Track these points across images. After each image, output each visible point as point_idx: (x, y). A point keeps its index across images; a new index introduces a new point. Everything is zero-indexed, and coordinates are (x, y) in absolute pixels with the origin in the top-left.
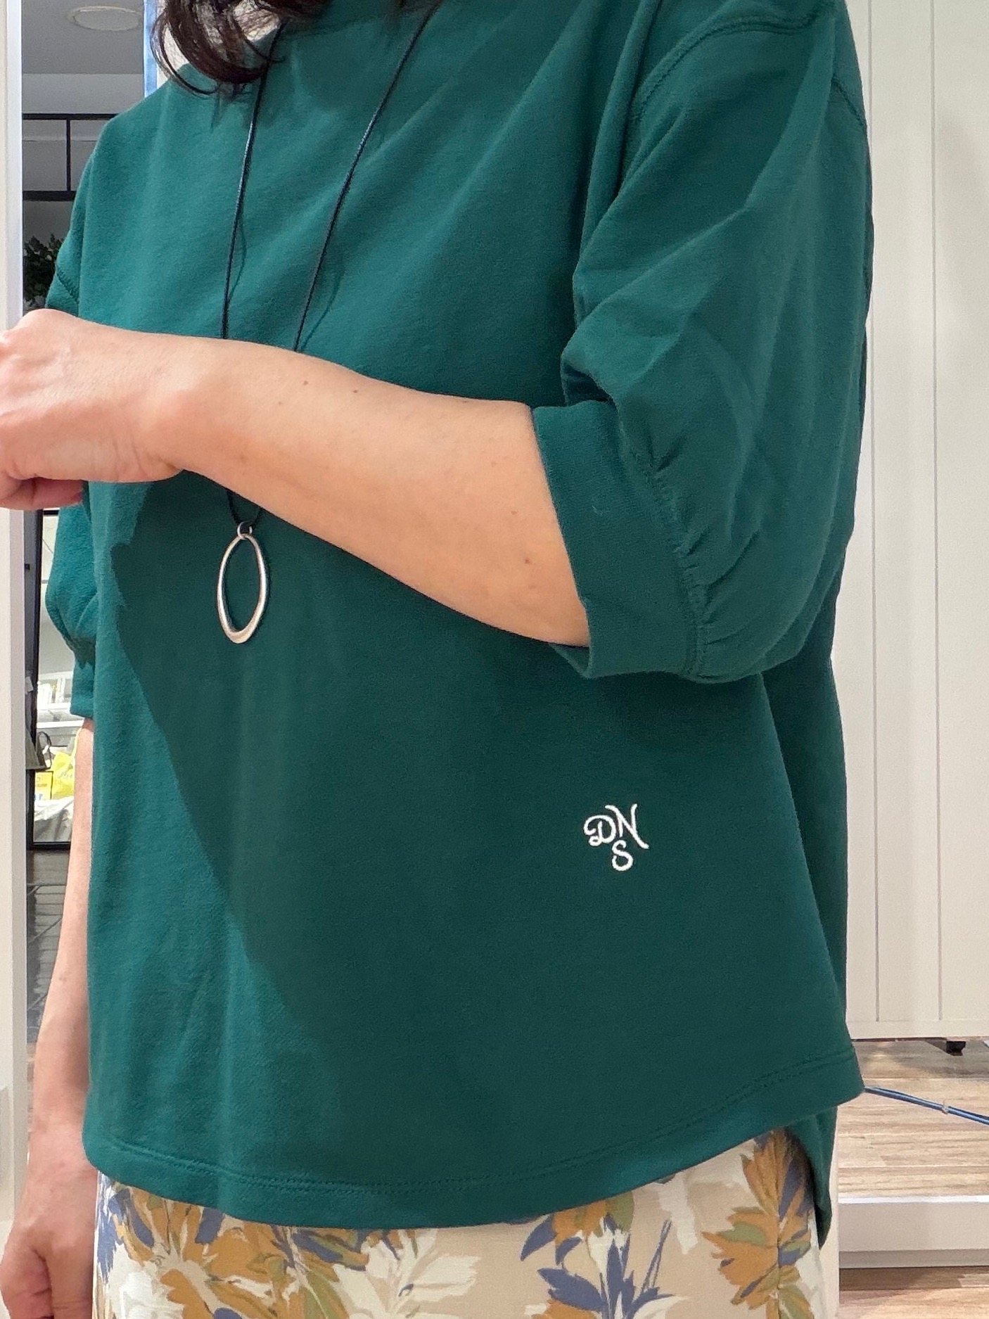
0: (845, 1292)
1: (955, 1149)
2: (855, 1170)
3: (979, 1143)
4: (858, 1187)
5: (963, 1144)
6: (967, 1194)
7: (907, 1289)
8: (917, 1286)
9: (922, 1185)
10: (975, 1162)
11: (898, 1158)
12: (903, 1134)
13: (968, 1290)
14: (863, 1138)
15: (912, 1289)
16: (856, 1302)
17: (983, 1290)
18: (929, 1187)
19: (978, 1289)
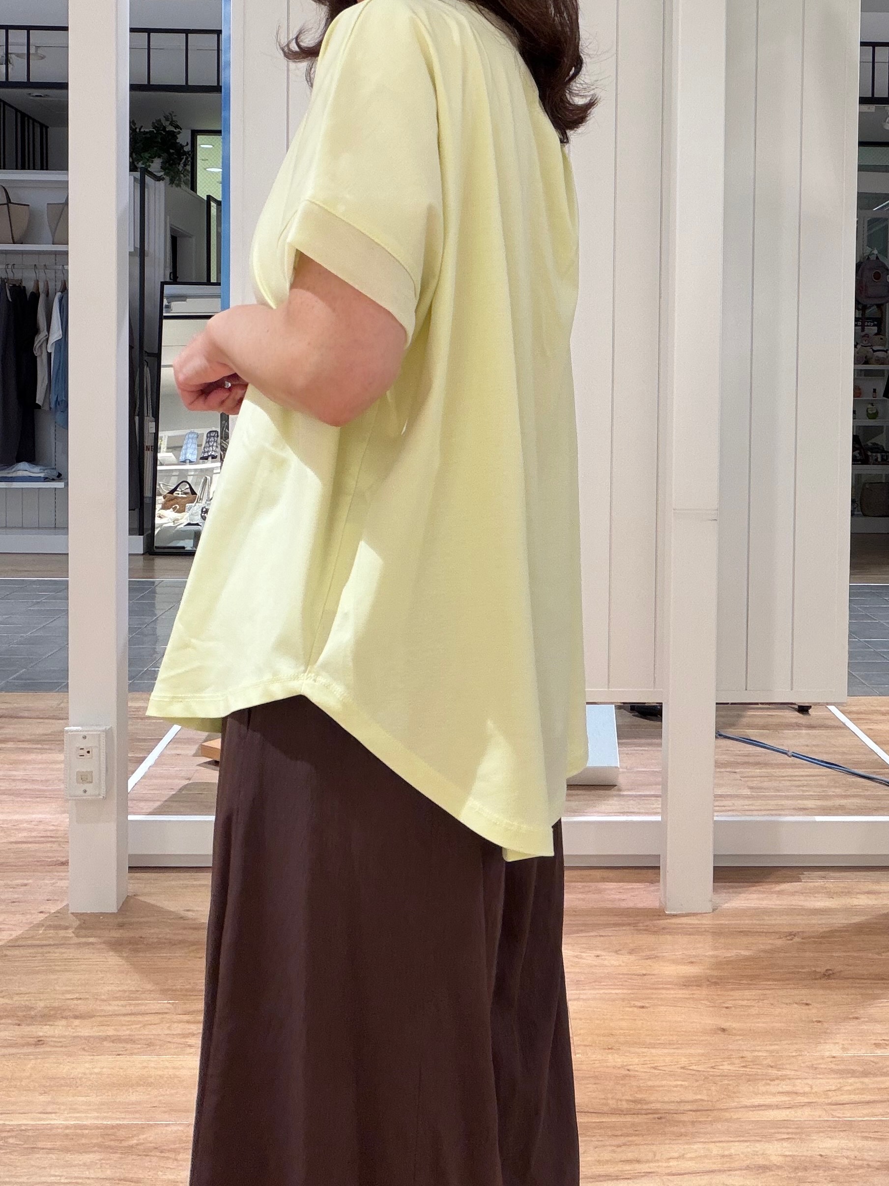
0: (716, 884)
1: (802, 782)
2: (728, 796)
3: (818, 778)
4: (727, 808)
5: (805, 778)
6: (808, 815)
7: (761, 882)
8: (770, 880)
9: (776, 808)
10: (814, 792)
11: (761, 788)
12: (765, 770)
13: (805, 884)
14: (735, 772)
15: (767, 882)
16: (725, 891)
17: (817, 884)
18: (781, 810)
19: (814, 883)
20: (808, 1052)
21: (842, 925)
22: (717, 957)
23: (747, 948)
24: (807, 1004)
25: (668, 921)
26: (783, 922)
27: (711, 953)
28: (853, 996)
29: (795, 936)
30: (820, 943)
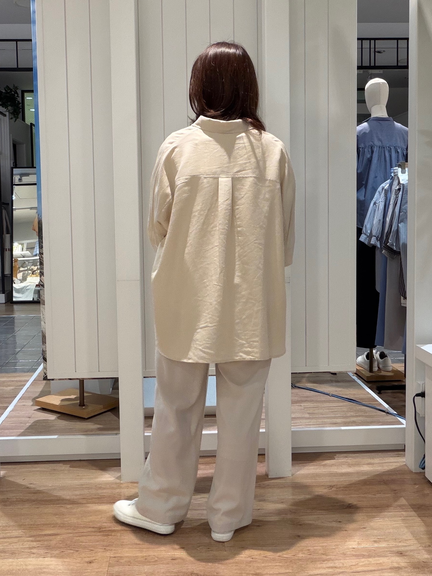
0: (293, 462)
1: (334, 410)
2: (298, 418)
4: (298, 424)
5: (336, 408)
6: (338, 426)
7: (315, 460)
8: (319, 459)
9: (322, 423)
10: (340, 414)
11: (313, 413)
12: (316, 404)
13: (337, 460)
14: (301, 406)
15: (318, 461)
16: (298, 465)
17: (343, 460)
18: (324, 424)
19: (341, 460)
20: (341, 546)
21: (356, 481)
22: (295, 499)
23: (309, 494)
24: (340, 522)
25: (270, 481)
26: (326, 480)
27: (291, 497)
28: (363, 517)
29: (333, 487)
30: (346, 490)
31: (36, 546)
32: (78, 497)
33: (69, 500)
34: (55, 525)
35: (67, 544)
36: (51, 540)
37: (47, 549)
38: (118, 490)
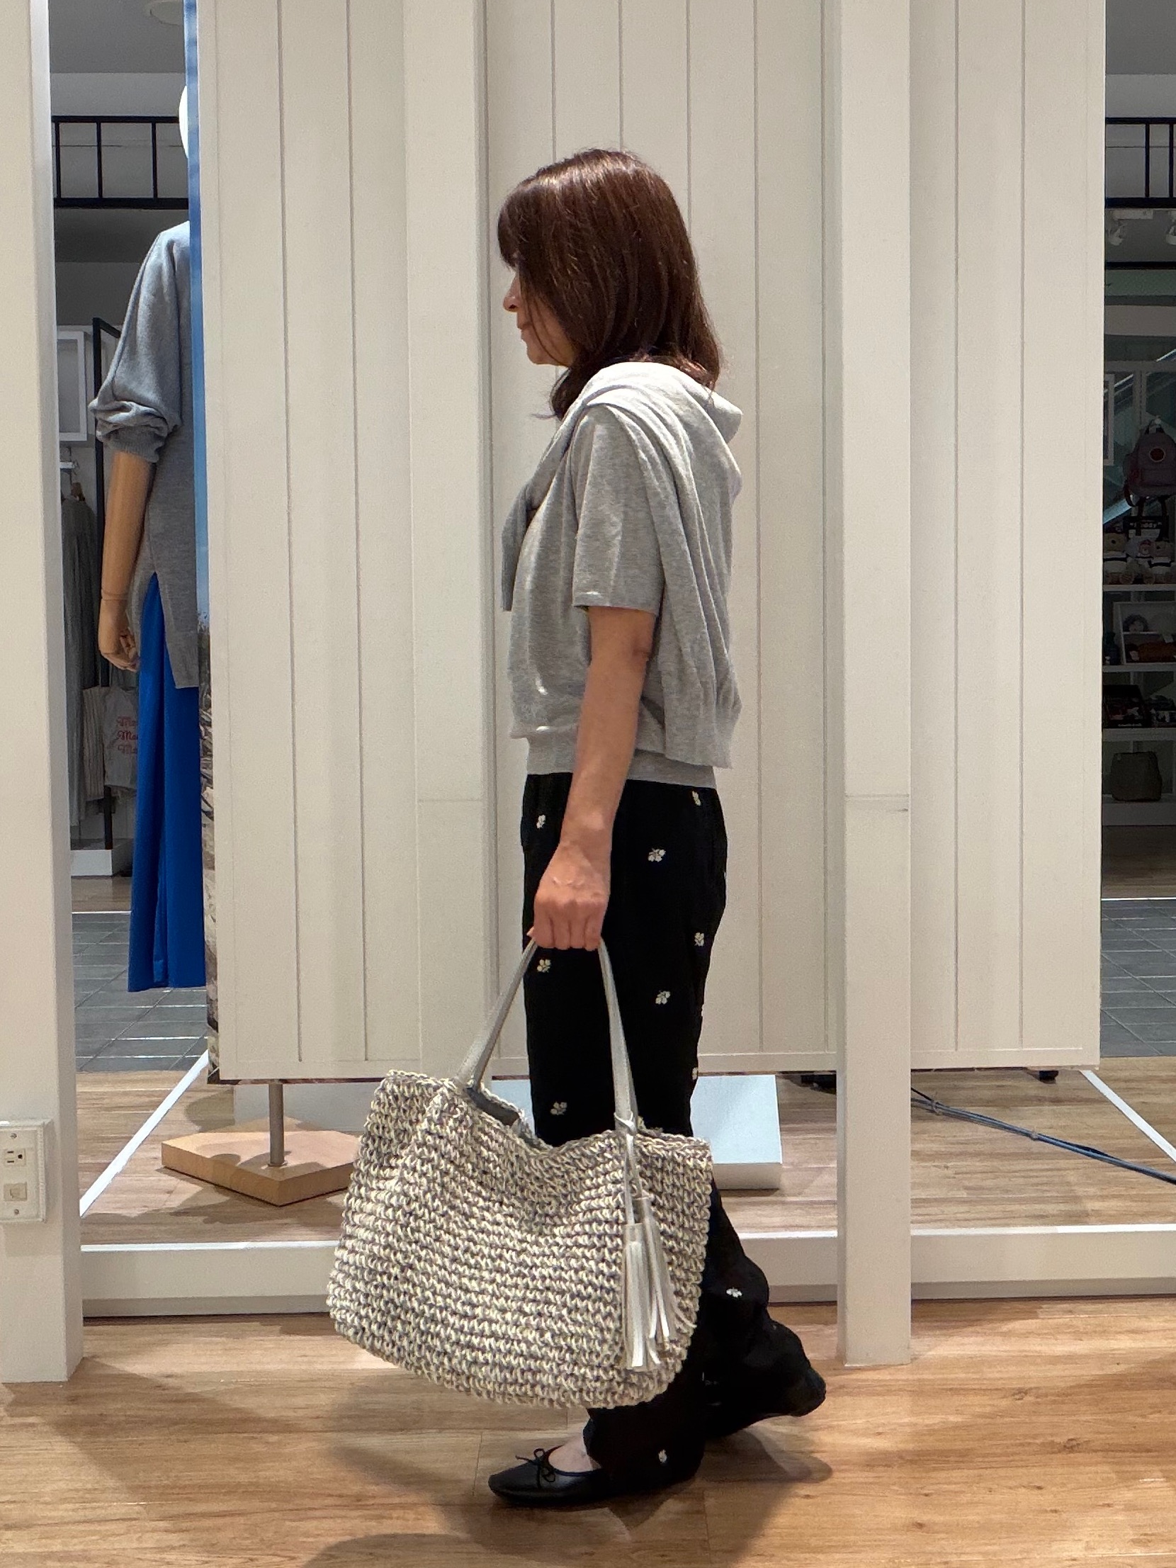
0: (917, 1324)
1: (1040, 1179)
2: (936, 1200)
5: (1045, 1173)
6: (1047, 1225)
7: (982, 1321)
8: (994, 1317)
9: (1001, 1216)
10: (1057, 1192)
11: (982, 1188)
12: (989, 1163)
13: (1045, 1321)
14: (947, 1167)
15: (991, 1321)
16: (930, 1333)
17: (1061, 1320)
18: (1008, 1219)
19: (1056, 1321)
20: (1039, 1554)
21: (1090, 1378)
22: (915, 1425)
23: (958, 1412)
24: (1039, 1488)
25: (849, 1374)
26: (1010, 1375)
27: (906, 1420)
28: (1105, 1475)
29: (1026, 1393)
30: (1063, 1403)
31: (177, 1544)
32: (300, 1413)
33: (274, 1421)
34: (232, 1490)
35: (262, 1540)
36: (219, 1529)
37: (208, 1552)
38: (414, 1397)
